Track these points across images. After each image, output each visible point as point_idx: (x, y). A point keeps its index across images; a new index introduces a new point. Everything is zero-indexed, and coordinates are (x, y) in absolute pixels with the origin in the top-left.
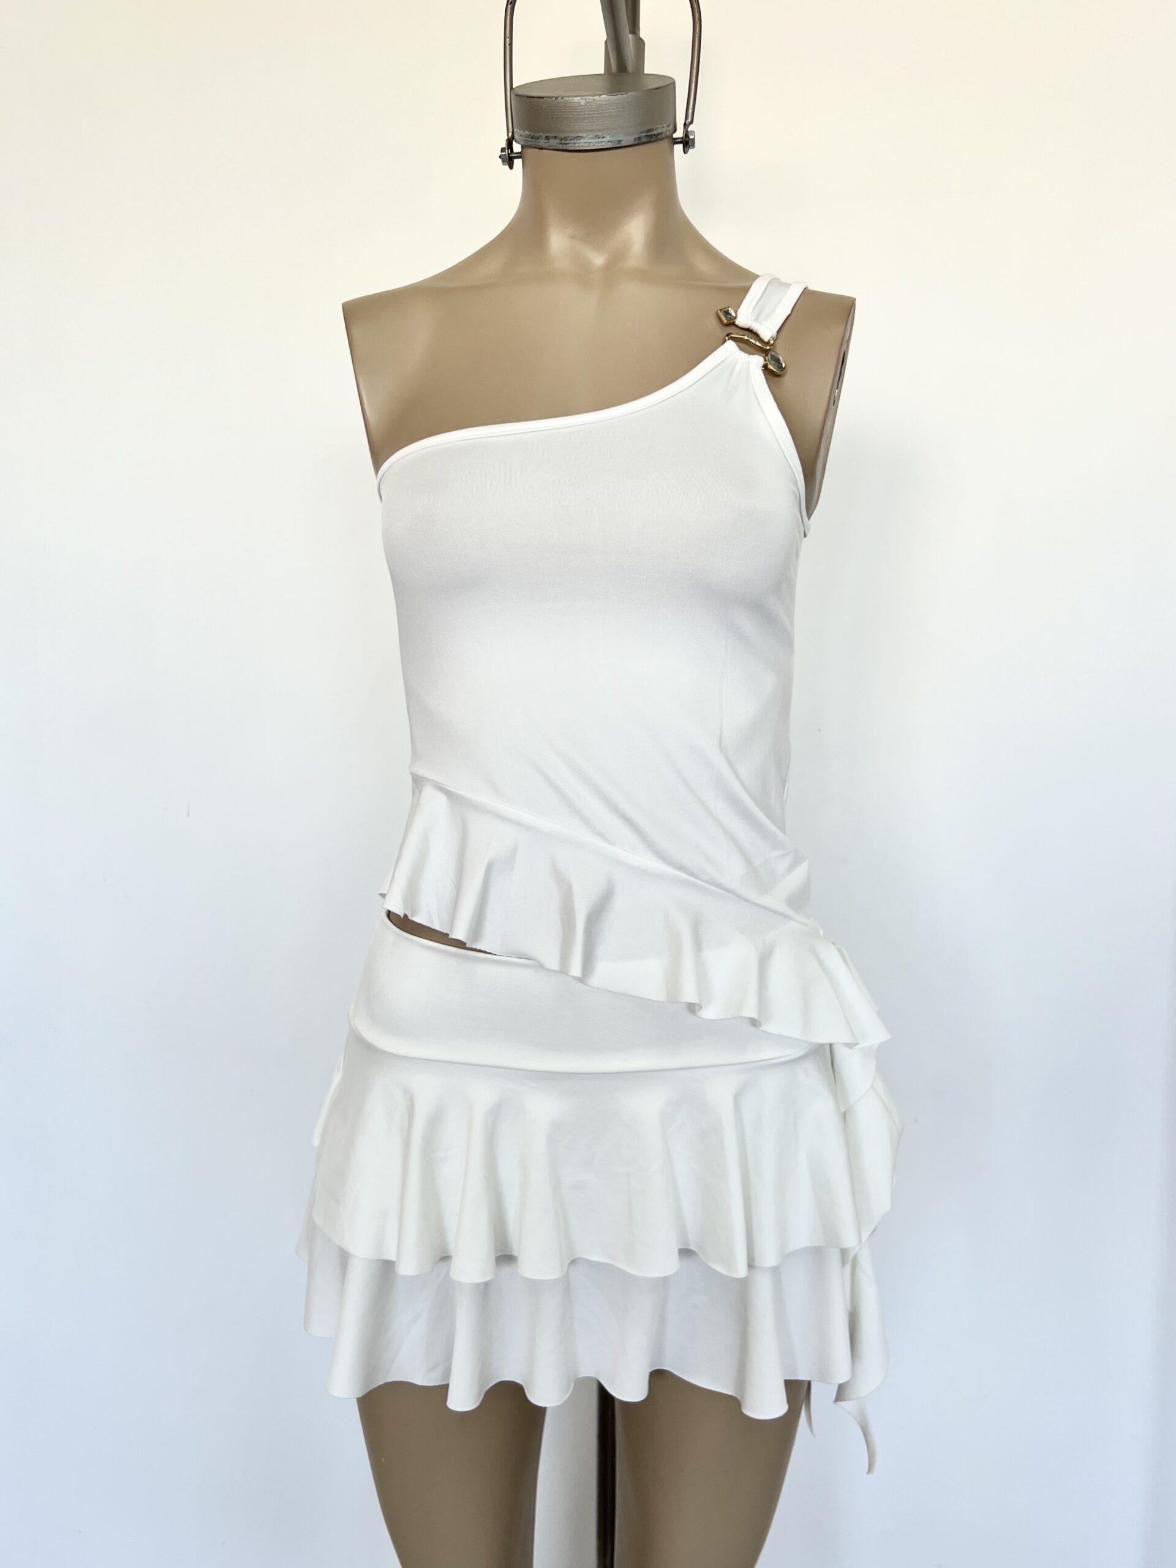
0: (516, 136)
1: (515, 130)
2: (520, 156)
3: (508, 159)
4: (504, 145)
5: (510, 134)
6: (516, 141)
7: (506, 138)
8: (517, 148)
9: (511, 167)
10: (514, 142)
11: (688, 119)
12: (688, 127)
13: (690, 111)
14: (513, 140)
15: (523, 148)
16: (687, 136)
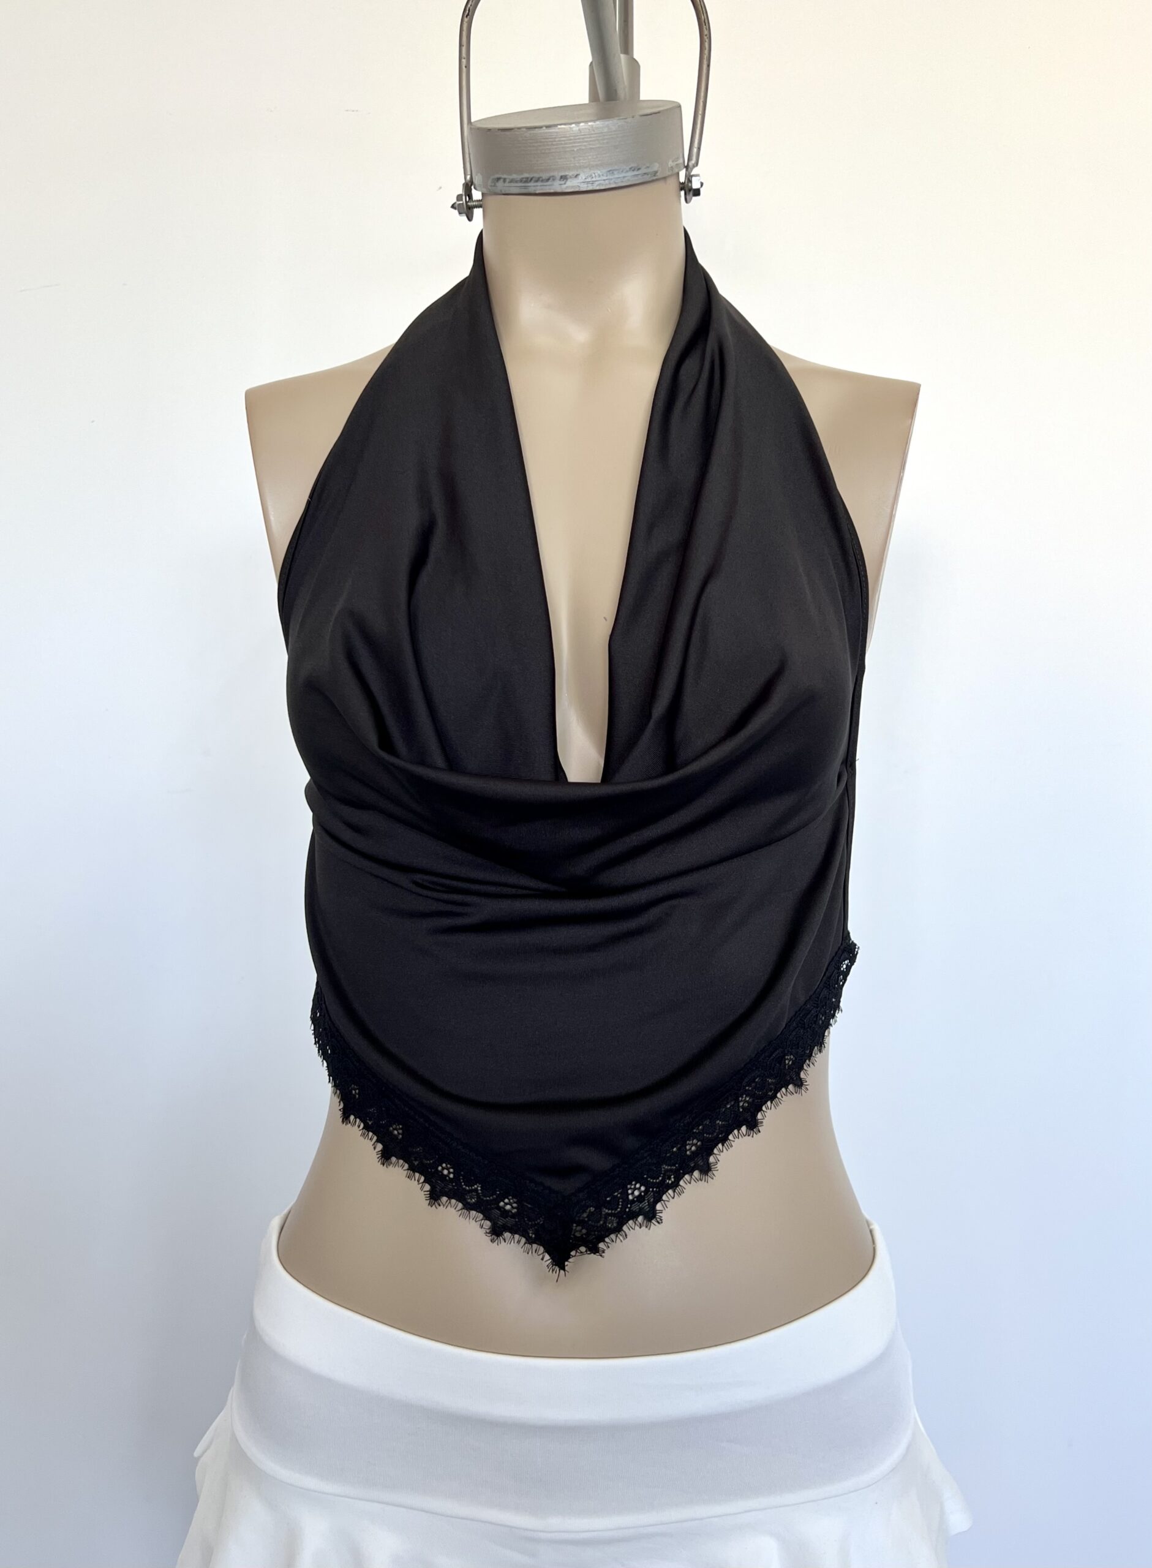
2: (479, 204)
5: (468, 177)
11: (692, 160)
12: (692, 171)
13: (695, 150)
14: (471, 185)
15: (483, 194)
16: (690, 181)
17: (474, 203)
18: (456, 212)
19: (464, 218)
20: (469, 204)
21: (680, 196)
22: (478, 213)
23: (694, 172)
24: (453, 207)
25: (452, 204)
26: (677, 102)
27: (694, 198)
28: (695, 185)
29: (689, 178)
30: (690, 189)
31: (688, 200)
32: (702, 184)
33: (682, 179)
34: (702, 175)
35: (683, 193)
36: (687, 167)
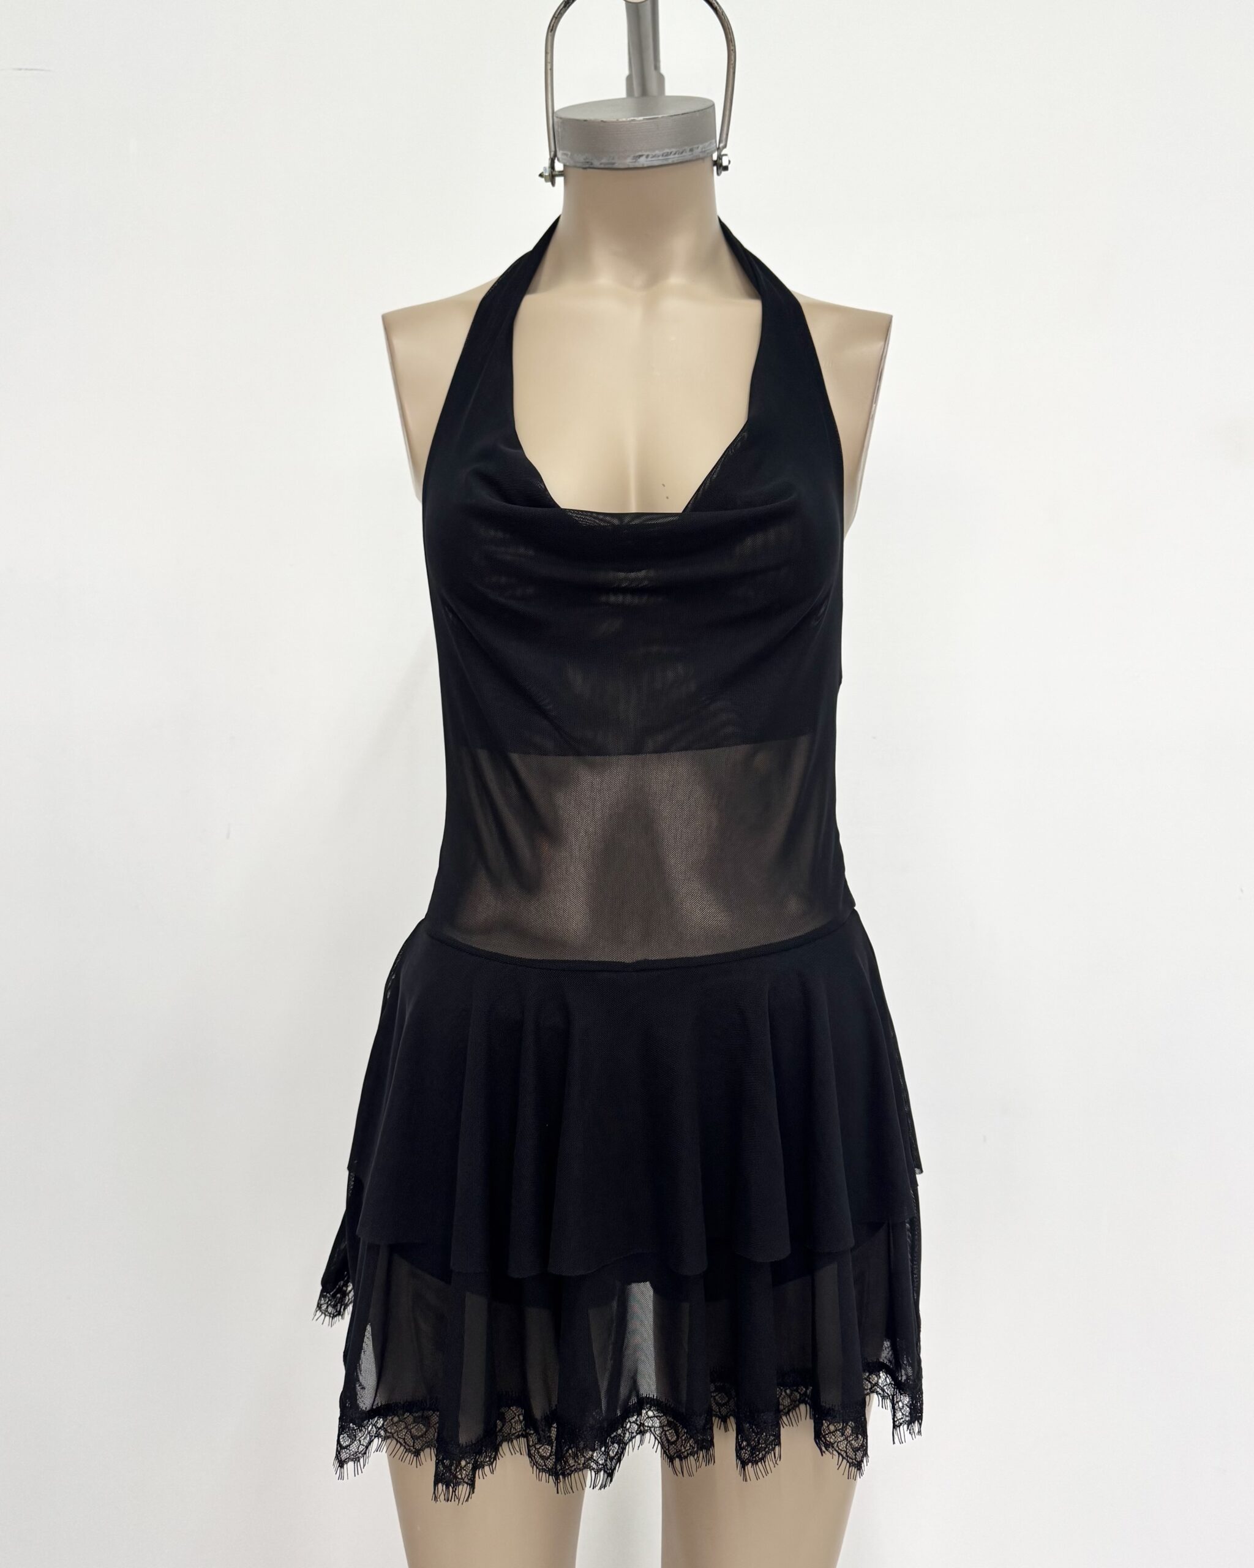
0: (559, 154)
1: (558, 149)
2: (561, 174)
3: (552, 178)
4: (547, 164)
5: (552, 153)
6: (558, 160)
7: (548, 157)
8: (559, 166)
9: (553, 184)
10: (556, 161)
11: (722, 142)
12: (722, 150)
13: (724, 136)
14: (555, 159)
15: (565, 166)
16: (721, 159)
17: (557, 173)
18: (543, 179)
19: (549, 184)
20: (554, 173)
21: (713, 170)
22: (560, 181)
23: (724, 152)
24: (541, 175)
25: (539, 174)
26: (711, 101)
27: (724, 173)
28: (725, 163)
29: (720, 157)
30: (721, 165)
31: (719, 172)
32: (729, 162)
33: (715, 157)
34: (730, 155)
35: (715, 168)
36: (718, 149)
